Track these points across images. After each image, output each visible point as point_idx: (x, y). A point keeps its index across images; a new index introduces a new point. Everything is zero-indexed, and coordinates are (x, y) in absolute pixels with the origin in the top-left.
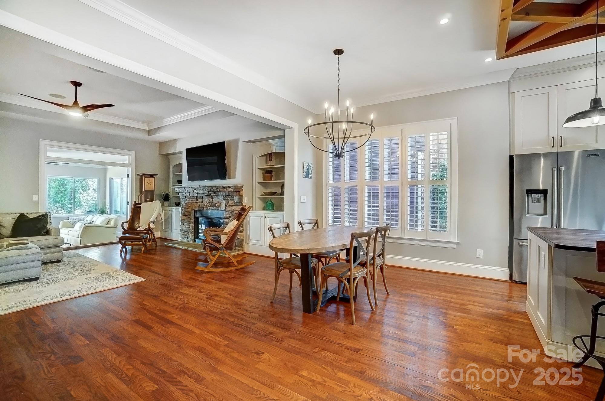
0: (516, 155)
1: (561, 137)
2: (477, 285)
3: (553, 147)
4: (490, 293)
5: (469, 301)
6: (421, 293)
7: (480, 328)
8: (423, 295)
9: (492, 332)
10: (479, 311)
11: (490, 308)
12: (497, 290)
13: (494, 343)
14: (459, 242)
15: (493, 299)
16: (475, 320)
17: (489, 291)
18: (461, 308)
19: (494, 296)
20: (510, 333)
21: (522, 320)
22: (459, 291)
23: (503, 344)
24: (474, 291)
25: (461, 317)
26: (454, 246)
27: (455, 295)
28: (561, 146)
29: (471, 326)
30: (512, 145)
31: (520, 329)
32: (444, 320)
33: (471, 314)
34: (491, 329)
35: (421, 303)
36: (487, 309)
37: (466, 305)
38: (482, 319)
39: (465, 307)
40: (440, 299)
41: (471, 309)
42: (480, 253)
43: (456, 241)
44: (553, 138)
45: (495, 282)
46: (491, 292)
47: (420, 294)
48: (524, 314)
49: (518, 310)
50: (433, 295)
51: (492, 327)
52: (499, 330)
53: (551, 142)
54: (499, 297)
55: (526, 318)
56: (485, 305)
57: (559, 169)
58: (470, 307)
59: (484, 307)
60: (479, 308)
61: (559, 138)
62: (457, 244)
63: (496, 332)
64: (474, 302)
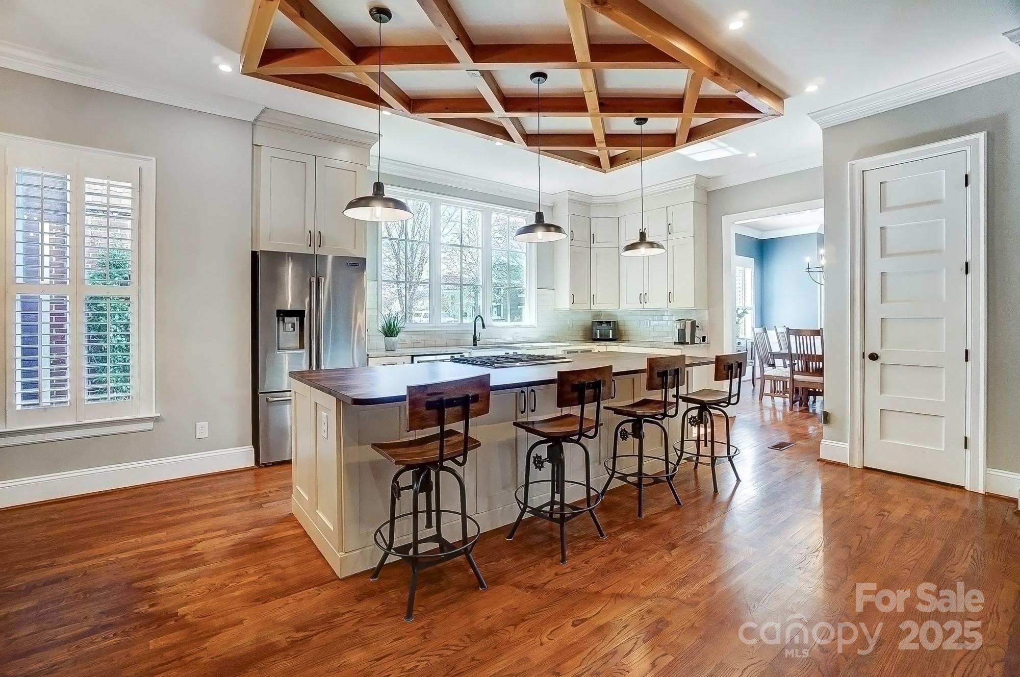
0: (261, 251)
1: (319, 232)
2: (204, 493)
3: (310, 246)
4: (229, 500)
5: (195, 534)
6: (73, 563)
7: (231, 585)
8: (80, 565)
9: (254, 582)
10: (220, 549)
11: (237, 532)
12: (239, 490)
13: (263, 603)
14: (159, 415)
15: (238, 510)
16: (217, 572)
17: (227, 498)
18: (184, 559)
19: (238, 505)
20: (282, 568)
21: (291, 532)
22: (170, 519)
23: (278, 597)
24: (198, 508)
25: (188, 580)
26: (150, 425)
27: (162, 531)
28: (320, 246)
29: (213, 590)
30: (254, 235)
31: (293, 550)
32: (150, 610)
33: (206, 563)
34: (251, 575)
35: (78, 591)
36: (233, 537)
37: (191, 547)
38: (229, 562)
39: (192, 551)
40: (131, 558)
41: (204, 551)
42: (203, 428)
43: (154, 414)
44: (310, 232)
45: (234, 475)
46: (230, 497)
47: (70, 568)
48: (290, 519)
49: (280, 515)
50: (110, 554)
51: (252, 571)
52: (265, 571)
53: (308, 237)
54: (246, 503)
55: (295, 525)
56: (227, 530)
57: (319, 280)
58: (200, 547)
59: (226, 534)
60: (217, 541)
61: (317, 233)
62: (156, 420)
63: (259, 578)
64: (206, 532)
